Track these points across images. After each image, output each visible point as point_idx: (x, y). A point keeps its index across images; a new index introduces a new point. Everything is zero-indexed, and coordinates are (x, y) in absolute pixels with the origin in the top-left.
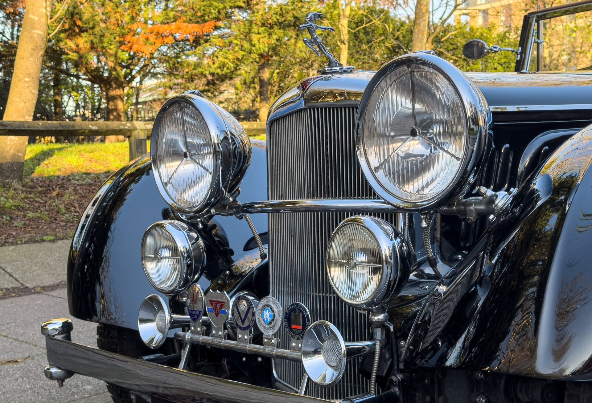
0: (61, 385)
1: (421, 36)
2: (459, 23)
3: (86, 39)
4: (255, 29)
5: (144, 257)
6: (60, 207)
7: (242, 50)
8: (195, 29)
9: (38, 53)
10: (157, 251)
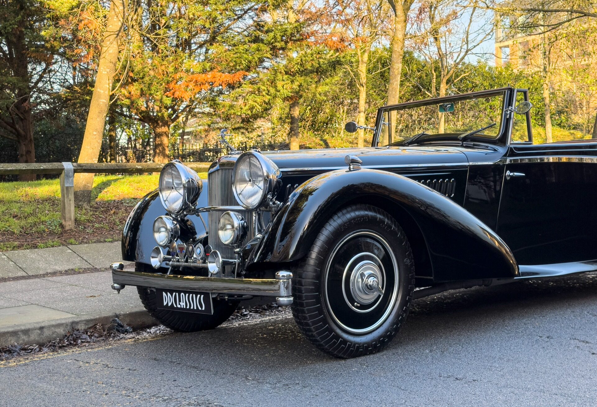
0: (119, 293)
1: (394, 93)
2: (479, 62)
3: (137, 87)
4: (280, 76)
5: (154, 231)
6: (116, 220)
7: (268, 94)
8: (227, 77)
9: (103, 115)
10: (159, 229)
